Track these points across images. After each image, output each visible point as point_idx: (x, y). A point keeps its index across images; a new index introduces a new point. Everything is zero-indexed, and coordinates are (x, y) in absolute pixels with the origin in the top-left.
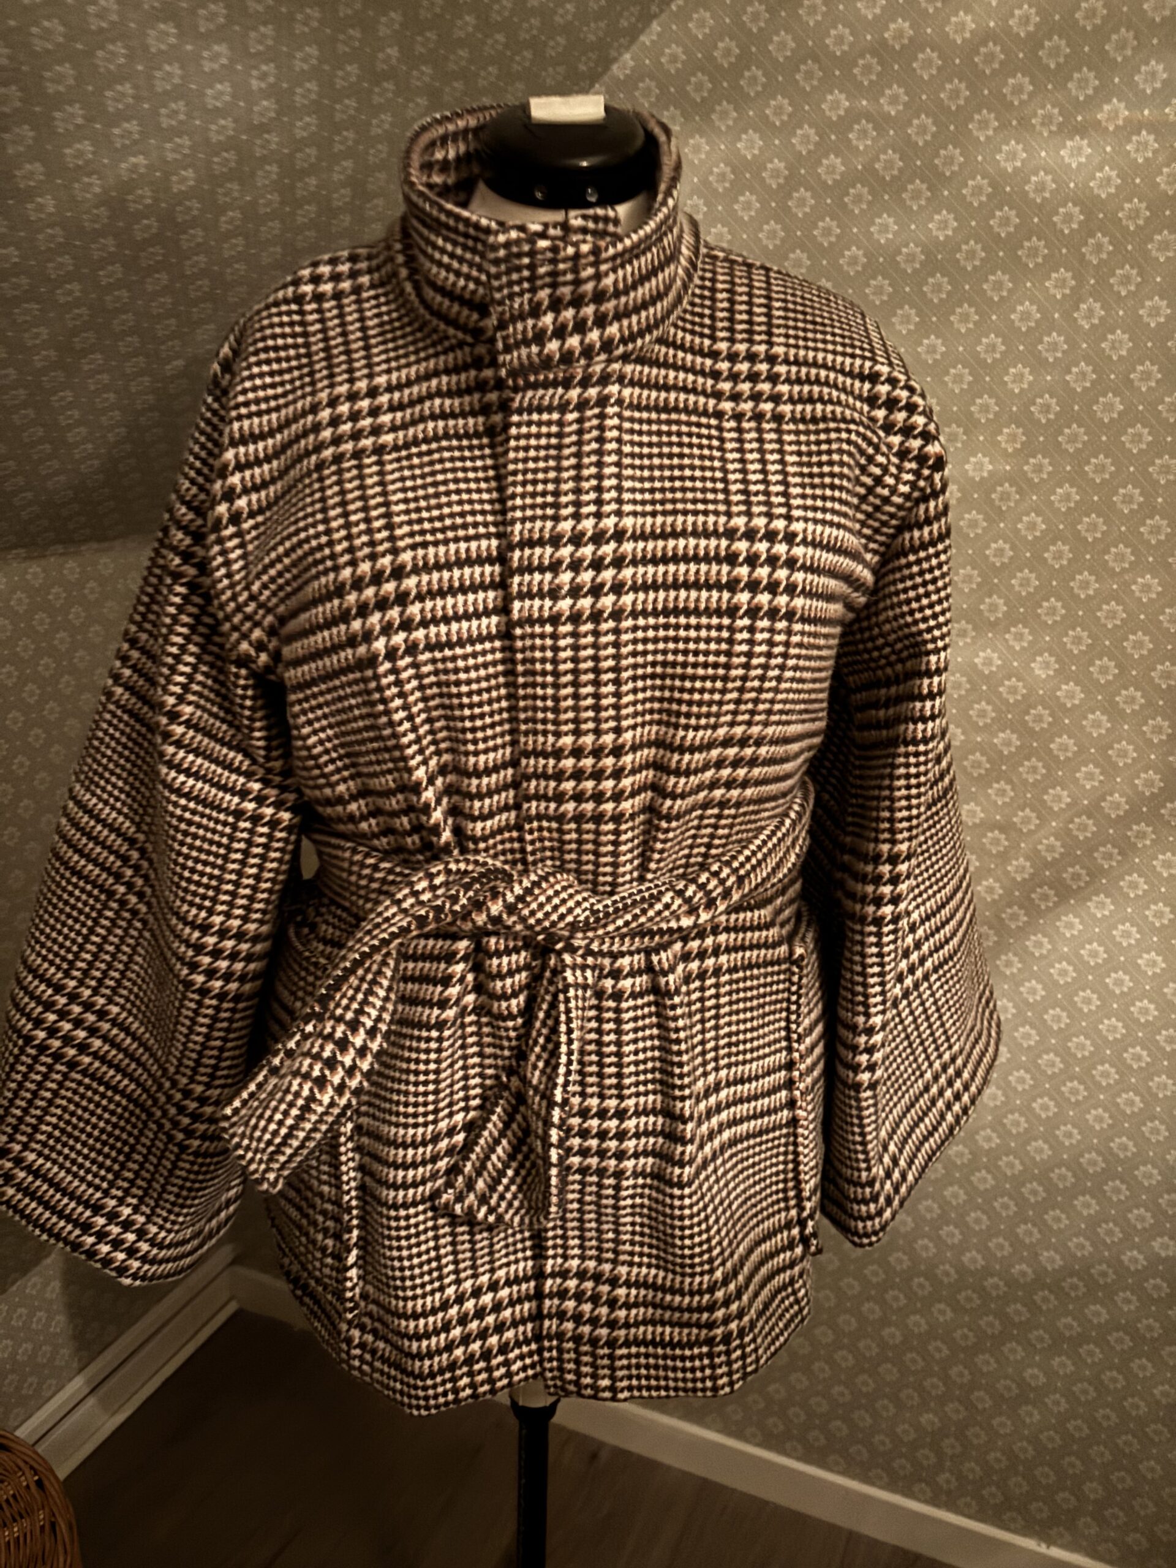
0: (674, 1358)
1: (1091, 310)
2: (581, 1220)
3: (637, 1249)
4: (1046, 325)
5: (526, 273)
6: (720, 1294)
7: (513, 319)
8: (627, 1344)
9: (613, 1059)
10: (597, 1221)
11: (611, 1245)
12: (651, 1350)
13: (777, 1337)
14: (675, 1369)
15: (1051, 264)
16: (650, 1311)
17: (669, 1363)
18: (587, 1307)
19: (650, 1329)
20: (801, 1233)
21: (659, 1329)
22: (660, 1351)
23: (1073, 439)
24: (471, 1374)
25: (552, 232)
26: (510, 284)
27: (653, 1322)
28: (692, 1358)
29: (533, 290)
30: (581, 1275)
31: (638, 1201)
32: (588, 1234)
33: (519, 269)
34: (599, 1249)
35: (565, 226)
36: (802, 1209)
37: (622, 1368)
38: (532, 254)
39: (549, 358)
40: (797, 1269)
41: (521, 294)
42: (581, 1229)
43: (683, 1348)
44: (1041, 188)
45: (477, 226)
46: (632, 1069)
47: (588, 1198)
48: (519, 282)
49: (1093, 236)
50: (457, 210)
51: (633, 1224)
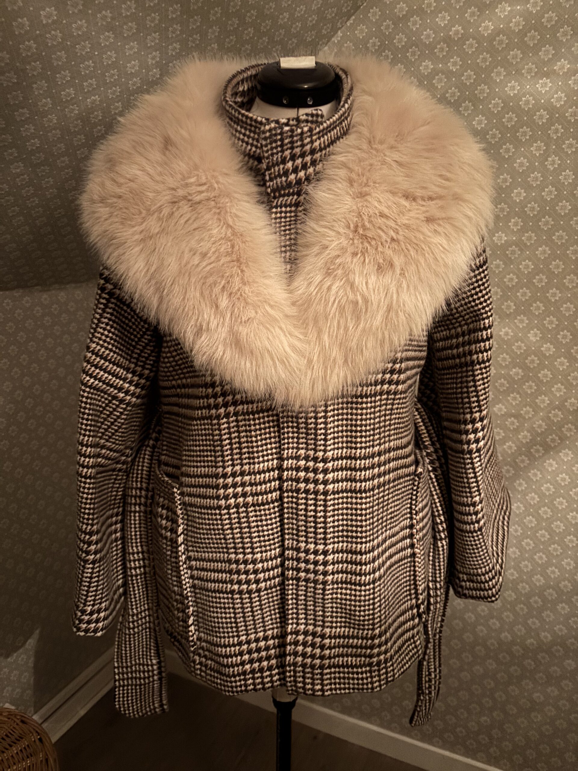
0: (353, 673)
1: (554, 161)
2: (306, 605)
3: (334, 620)
4: (531, 169)
5: (279, 143)
6: (377, 641)
7: (274, 166)
8: (330, 667)
9: (322, 525)
10: (314, 605)
11: (321, 618)
12: (341, 669)
13: (405, 664)
14: (353, 679)
15: (533, 139)
16: (341, 649)
17: (351, 675)
18: (309, 649)
19: (341, 659)
20: (418, 611)
21: (346, 659)
22: (346, 670)
23: (547, 223)
24: (253, 678)
25: (291, 122)
26: (272, 149)
27: (342, 656)
28: (362, 673)
29: (283, 151)
30: (306, 633)
31: (334, 596)
32: (309, 612)
33: (276, 141)
34: (315, 620)
35: (298, 119)
36: (417, 599)
37: (327, 679)
38: (281, 134)
39: (291, 183)
40: (415, 630)
41: (277, 153)
42: (306, 609)
43: (357, 668)
44: (527, 102)
45: (256, 121)
46: (332, 530)
47: (309, 594)
48: (276, 147)
49: (554, 125)
50: (247, 113)
51: (332, 607)
